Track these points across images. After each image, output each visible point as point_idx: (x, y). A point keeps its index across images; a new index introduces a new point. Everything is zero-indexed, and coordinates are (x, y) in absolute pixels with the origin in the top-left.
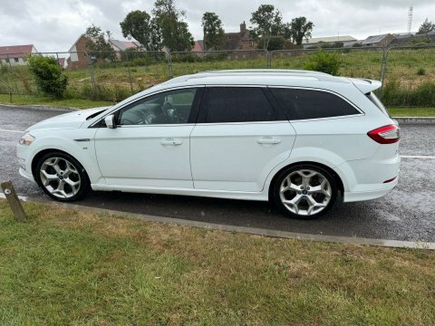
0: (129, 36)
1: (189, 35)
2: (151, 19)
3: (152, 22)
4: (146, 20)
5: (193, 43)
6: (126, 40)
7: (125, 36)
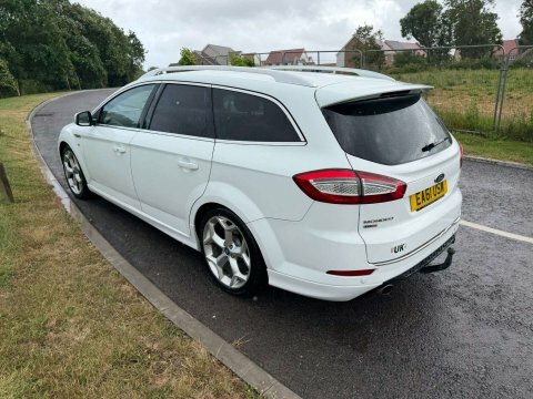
0: (409, 35)
1: (498, 31)
2: (443, 11)
3: (444, 16)
4: (436, 13)
5: (500, 42)
6: (404, 40)
7: (404, 35)
